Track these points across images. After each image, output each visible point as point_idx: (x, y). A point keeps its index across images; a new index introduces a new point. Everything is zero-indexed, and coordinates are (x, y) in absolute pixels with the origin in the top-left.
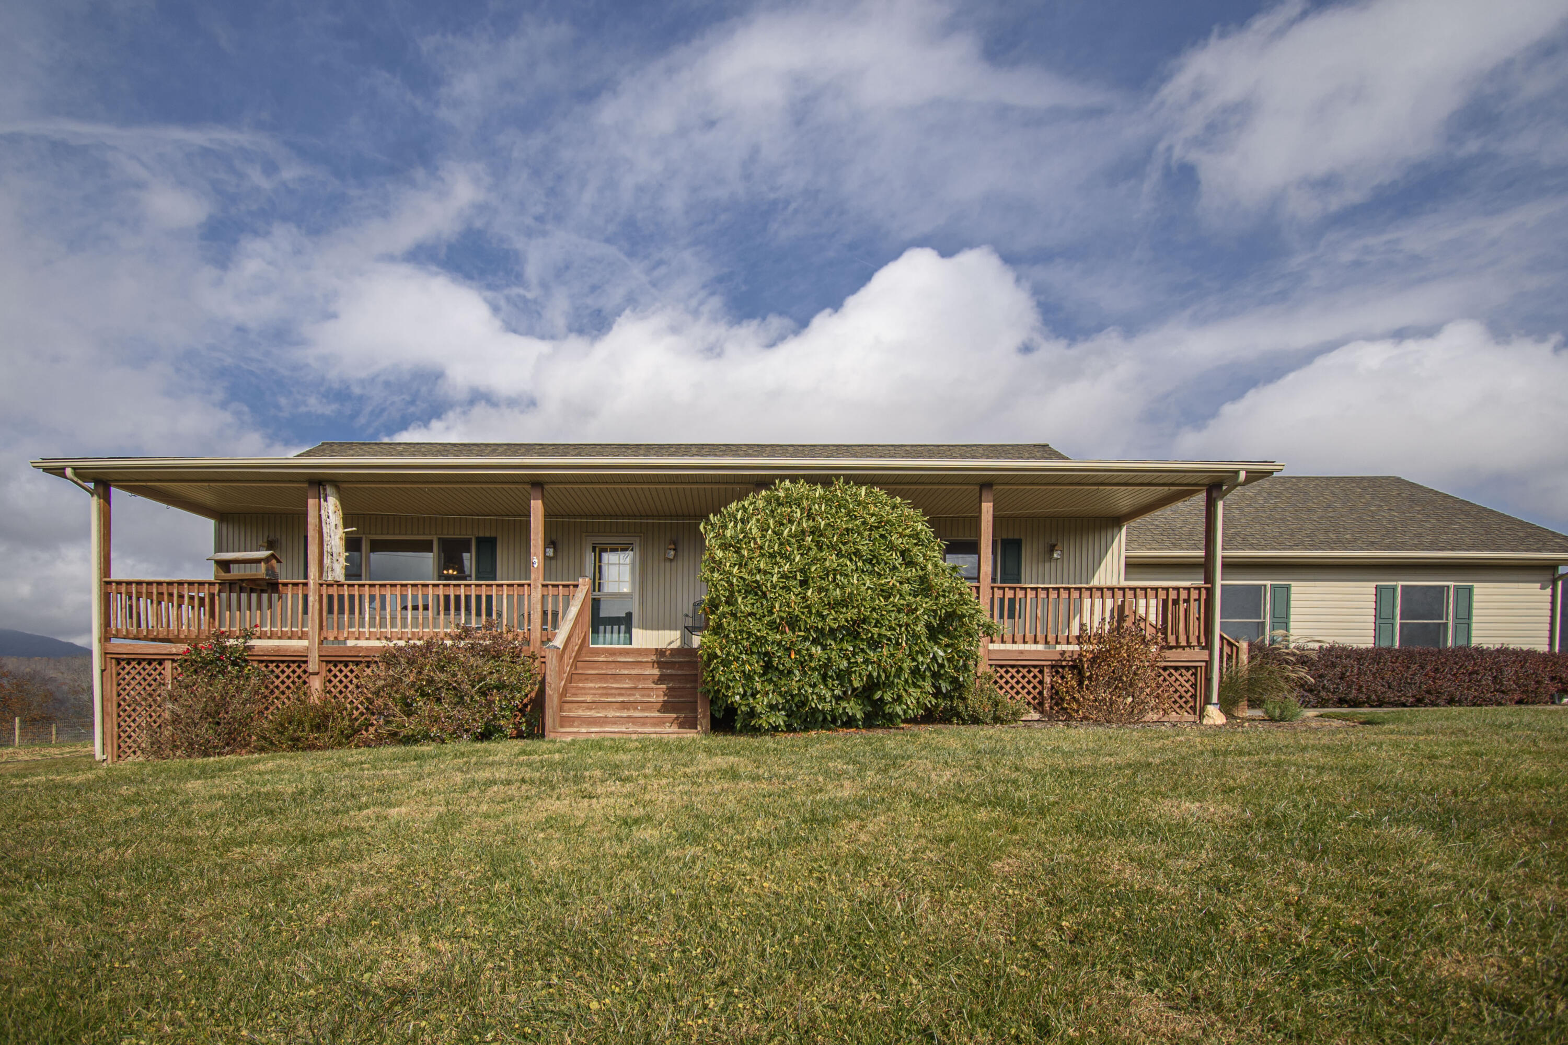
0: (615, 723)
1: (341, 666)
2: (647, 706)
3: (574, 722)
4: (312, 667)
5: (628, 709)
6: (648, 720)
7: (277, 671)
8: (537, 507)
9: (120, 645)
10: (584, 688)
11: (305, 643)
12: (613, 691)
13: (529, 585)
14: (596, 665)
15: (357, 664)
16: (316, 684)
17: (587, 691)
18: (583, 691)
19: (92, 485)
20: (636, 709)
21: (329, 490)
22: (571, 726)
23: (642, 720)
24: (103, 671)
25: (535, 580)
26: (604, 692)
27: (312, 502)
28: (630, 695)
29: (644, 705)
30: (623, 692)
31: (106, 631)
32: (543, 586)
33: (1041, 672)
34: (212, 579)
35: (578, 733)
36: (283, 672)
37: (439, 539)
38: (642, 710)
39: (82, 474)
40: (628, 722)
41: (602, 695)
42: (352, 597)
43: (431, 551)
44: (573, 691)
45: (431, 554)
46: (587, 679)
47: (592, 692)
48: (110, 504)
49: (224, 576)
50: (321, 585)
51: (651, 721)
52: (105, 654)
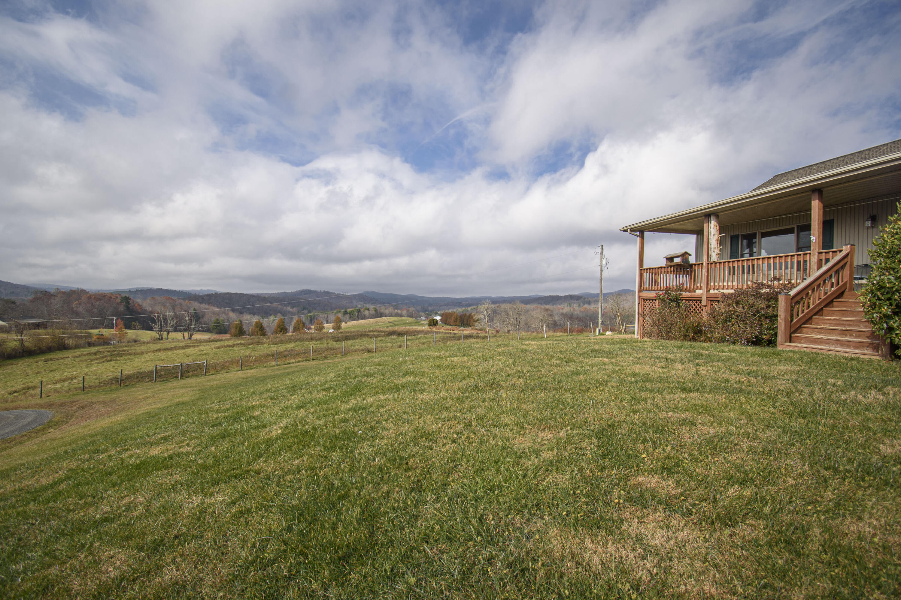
0: (827, 343)
1: (716, 302)
2: (860, 333)
3: (801, 340)
4: (704, 303)
5: (846, 335)
6: (851, 344)
7: (692, 305)
8: (816, 205)
9: (646, 294)
10: (824, 319)
11: (701, 291)
12: (844, 322)
13: (810, 253)
14: (847, 304)
17: (826, 321)
18: (823, 321)
19: (638, 233)
20: (851, 335)
21: (712, 218)
22: (800, 343)
23: (848, 343)
24: (639, 304)
25: (813, 250)
26: (838, 322)
27: (706, 225)
28: (856, 326)
29: (858, 333)
30: (851, 323)
31: (640, 288)
32: (819, 253)
34: (665, 266)
35: (796, 346)
37: (798, 226)
38: (856, 337)
39: (633, 230)
40: (837, 344)
41: (836, 325)
42: (734, 267)
43: (794, 233)
44: (816, 321)
45: (794, 234)
46: (833, 314)
47: (829, 322)
48: (643, 239)
49: (670, 264)
50: (708, 264)
51: (854, 344)
52: (639, 297)
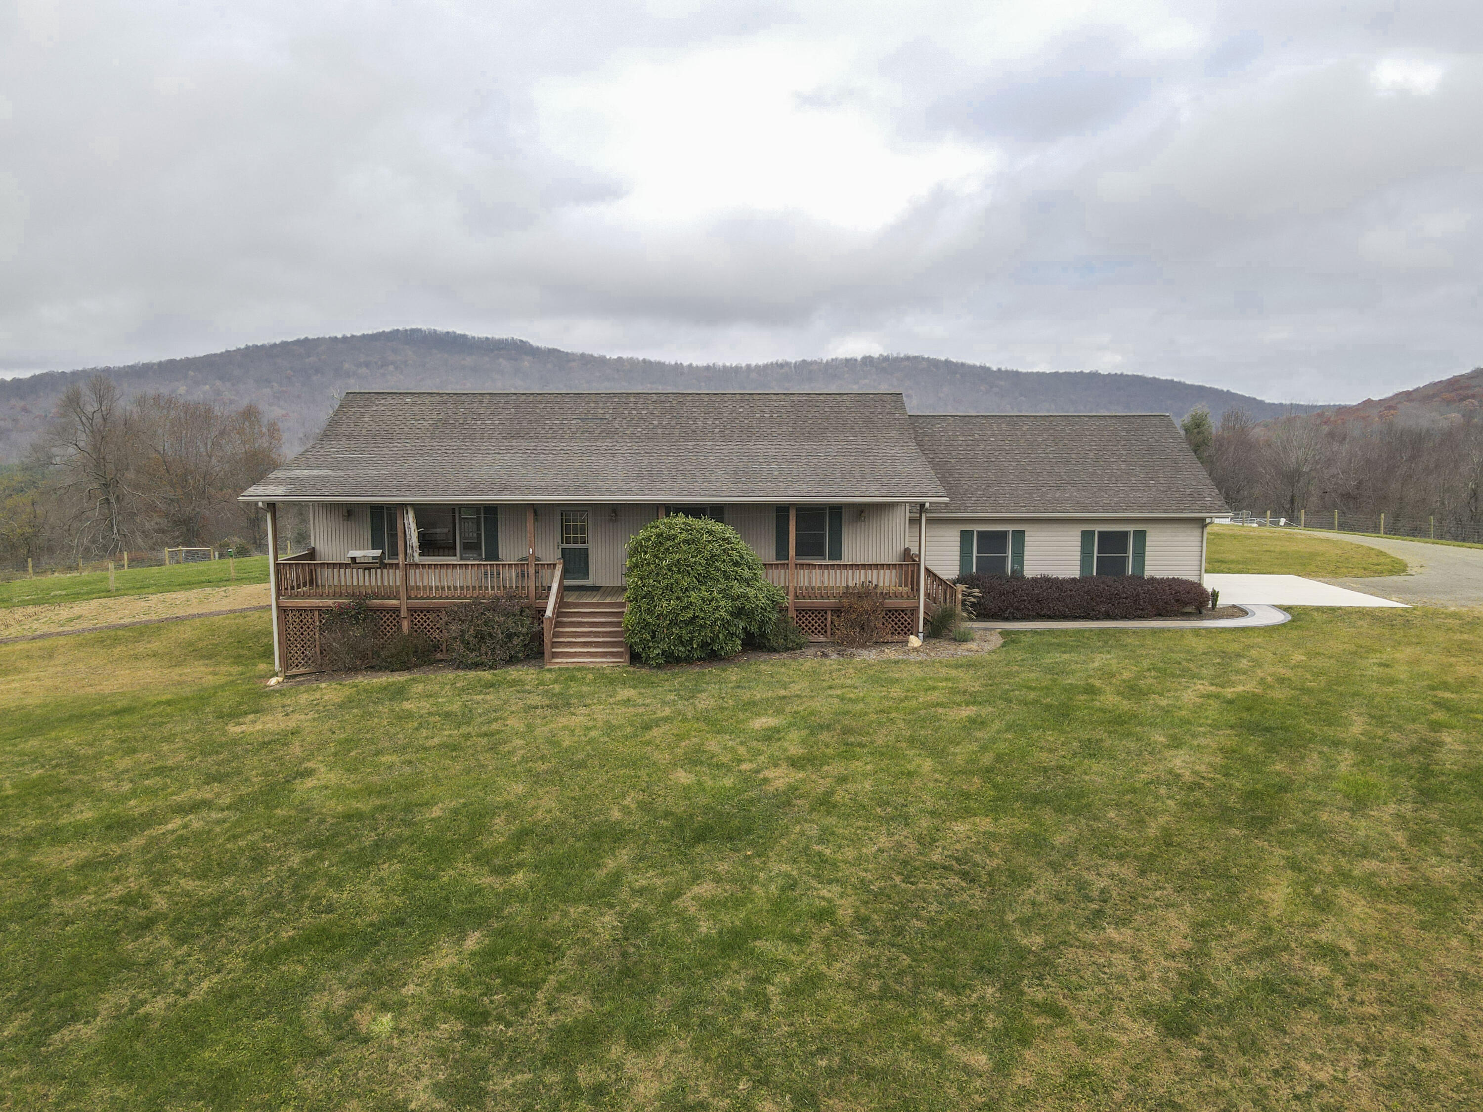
1: (419, 613)
3: (559, 655)
4: (403, 614)
5: (587, 646)
6: (598, 654)
7: (382, 616)
10: (563, 632)
12: (579, 634)
13: (528, 564)
14: (569, 614)
15: (428, 612)
16: (405, 624)
17: (565, 634)
18: (562, 634)
20: (591, 646)
21: (409, 508)
22: (558, 658)
23: (595, 654)
24: (277, 617)
25: (531, 562)
26: (574, 634)
27: (399, 515)
28: (588, 636)
29: (596, 643)
30: (584, 634)
31: (279, 593)
33: (826, 613)
36: (385, 616)
38: (595, 647)
41: (573, 636)
46: (564, 625)
47: (567, 634)
50: (406, 565)
51: (600, 654)
52: (278, 607)
